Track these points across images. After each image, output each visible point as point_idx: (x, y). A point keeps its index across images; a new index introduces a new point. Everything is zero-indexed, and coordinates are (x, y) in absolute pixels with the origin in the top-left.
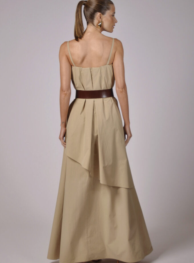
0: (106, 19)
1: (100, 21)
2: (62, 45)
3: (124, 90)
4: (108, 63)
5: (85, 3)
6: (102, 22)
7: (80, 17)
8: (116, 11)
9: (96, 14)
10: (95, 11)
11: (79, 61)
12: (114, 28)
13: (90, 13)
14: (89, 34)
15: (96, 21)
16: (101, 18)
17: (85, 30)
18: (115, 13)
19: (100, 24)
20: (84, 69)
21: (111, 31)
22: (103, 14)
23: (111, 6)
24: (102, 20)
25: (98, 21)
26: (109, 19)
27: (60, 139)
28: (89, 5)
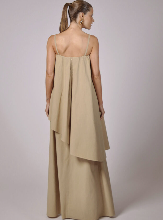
0: (86, 18)
1: (82, 19)
2: (49, 37)
3: (98, 77)
4: (85, 55)
5: (70, 5)
6: (83, 20)
7: (66, 16)
8: (94, 13)
9: (79, 13)
10: (78, 11)
11: (63, 51)
12: (91, 26)
13: (74, 13)
14: (72, 30)
15: (78, 19)
16: (82, 17)
17: (69, 26)
18: (93, 14)
19: (82, 21)
20: (66, 57)
21: (89, 28)
22: (85, 14)
23: (90, 8)
24: (83, 18)
25: (80, 19)
26: (89, 18)
27: (46, 111)
28: (73, 6)
